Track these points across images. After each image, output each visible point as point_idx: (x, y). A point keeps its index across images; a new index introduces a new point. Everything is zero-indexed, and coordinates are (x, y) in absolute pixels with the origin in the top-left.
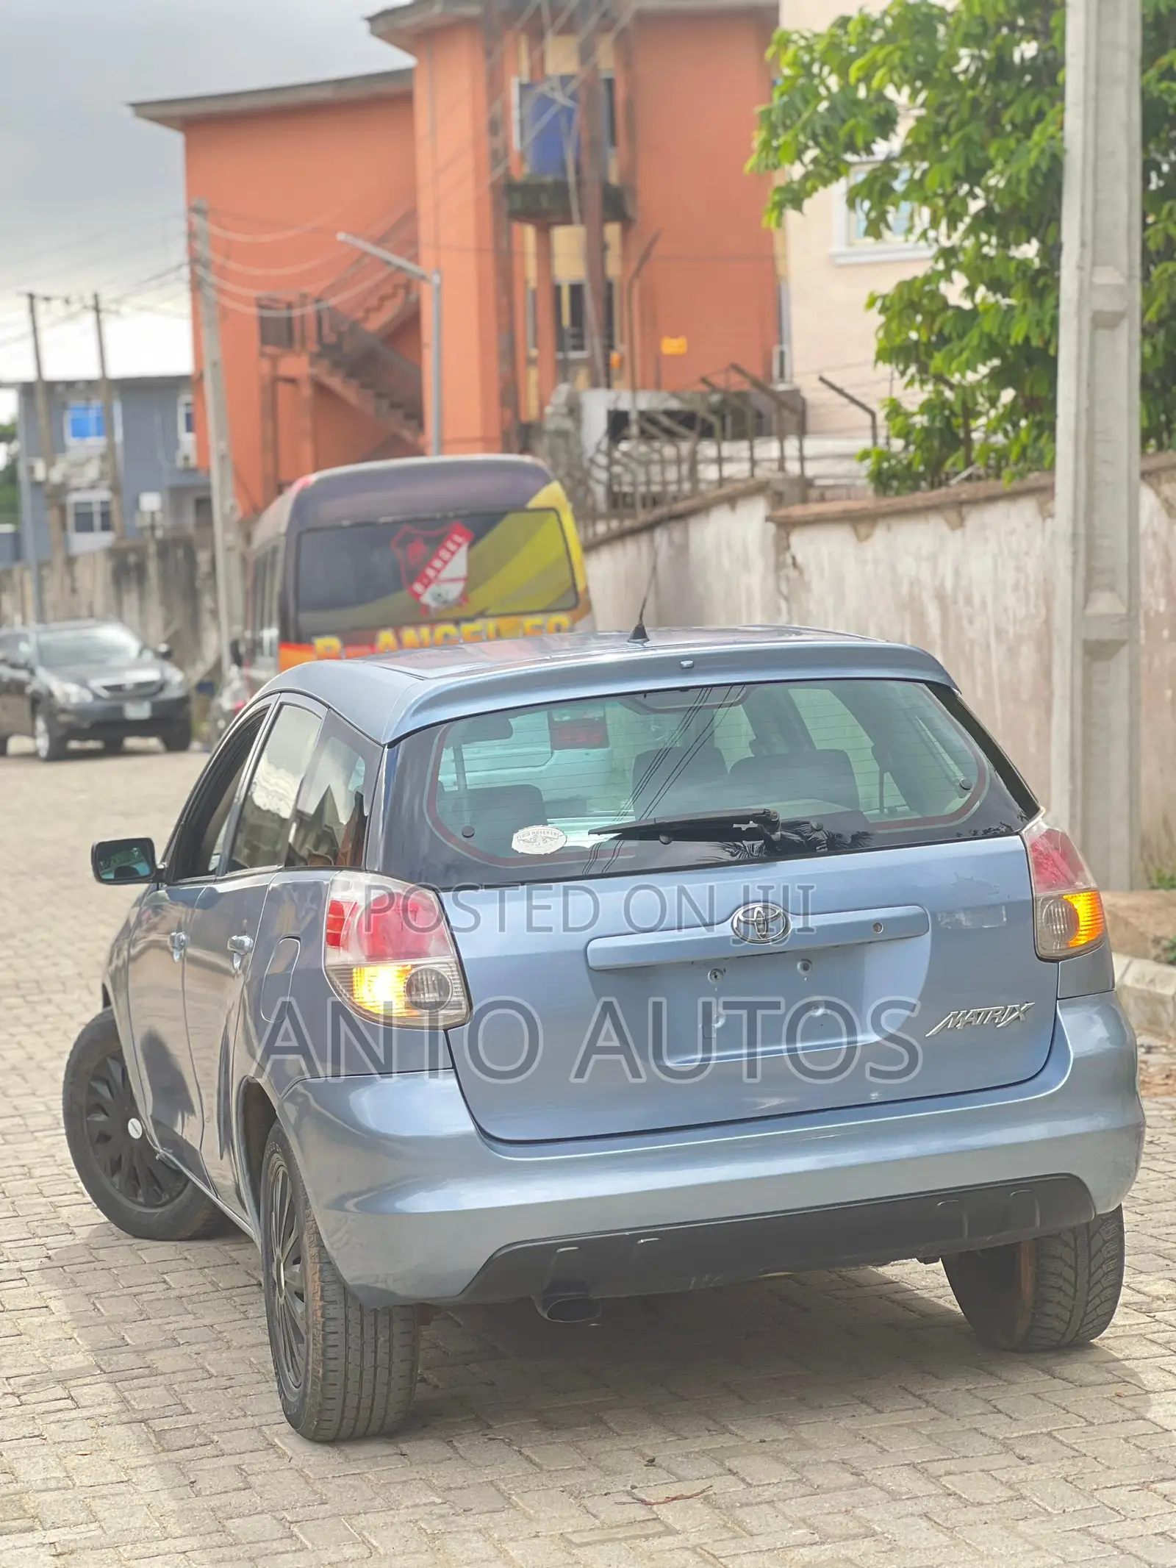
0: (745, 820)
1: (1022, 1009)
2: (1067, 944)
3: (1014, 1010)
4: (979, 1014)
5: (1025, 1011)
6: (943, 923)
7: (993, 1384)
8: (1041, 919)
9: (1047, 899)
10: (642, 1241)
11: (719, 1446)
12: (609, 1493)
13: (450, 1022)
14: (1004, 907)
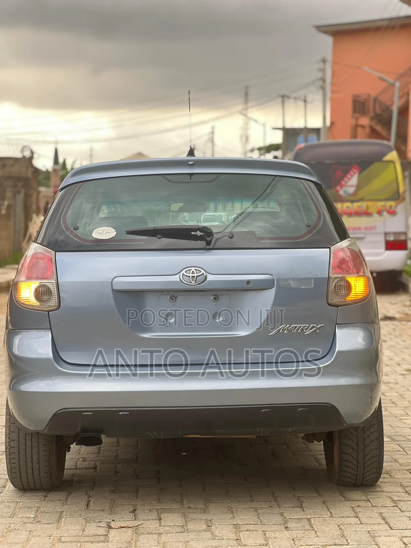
0: (195, 230)
1: (318, 327)
2: (345, 299)
3: (313, 327)
4: (296, 327)
5: (319, 328)
6: (281, 284)
7: (312, 495)
8: (332, 287)
9: (336, 278)
10: (121, 413)
11: (169, 507)
12: (101, 522)
13: (52, 309)
14: (313, 280)
